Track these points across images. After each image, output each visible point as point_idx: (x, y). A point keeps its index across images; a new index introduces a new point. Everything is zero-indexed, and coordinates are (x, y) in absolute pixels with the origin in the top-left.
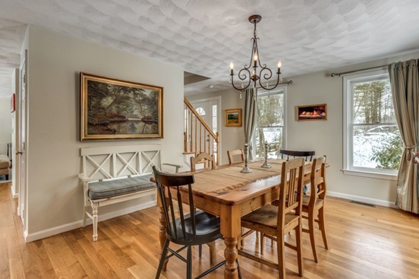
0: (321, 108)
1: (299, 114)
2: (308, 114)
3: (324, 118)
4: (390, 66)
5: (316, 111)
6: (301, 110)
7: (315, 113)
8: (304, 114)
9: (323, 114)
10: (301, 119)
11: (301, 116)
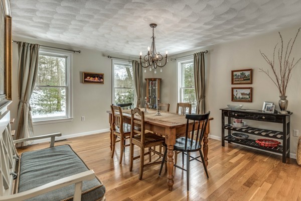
0: (101, 76)
1: (85, 78)
2: (92, 79)
3: (102, 83)
4: (133, 61)
5: (97, 77)
6: (86, 75)
7: (96, 78)
8: (88, 79)
9: (102, 80)
10: (86, 82)
11: (86, 79)
